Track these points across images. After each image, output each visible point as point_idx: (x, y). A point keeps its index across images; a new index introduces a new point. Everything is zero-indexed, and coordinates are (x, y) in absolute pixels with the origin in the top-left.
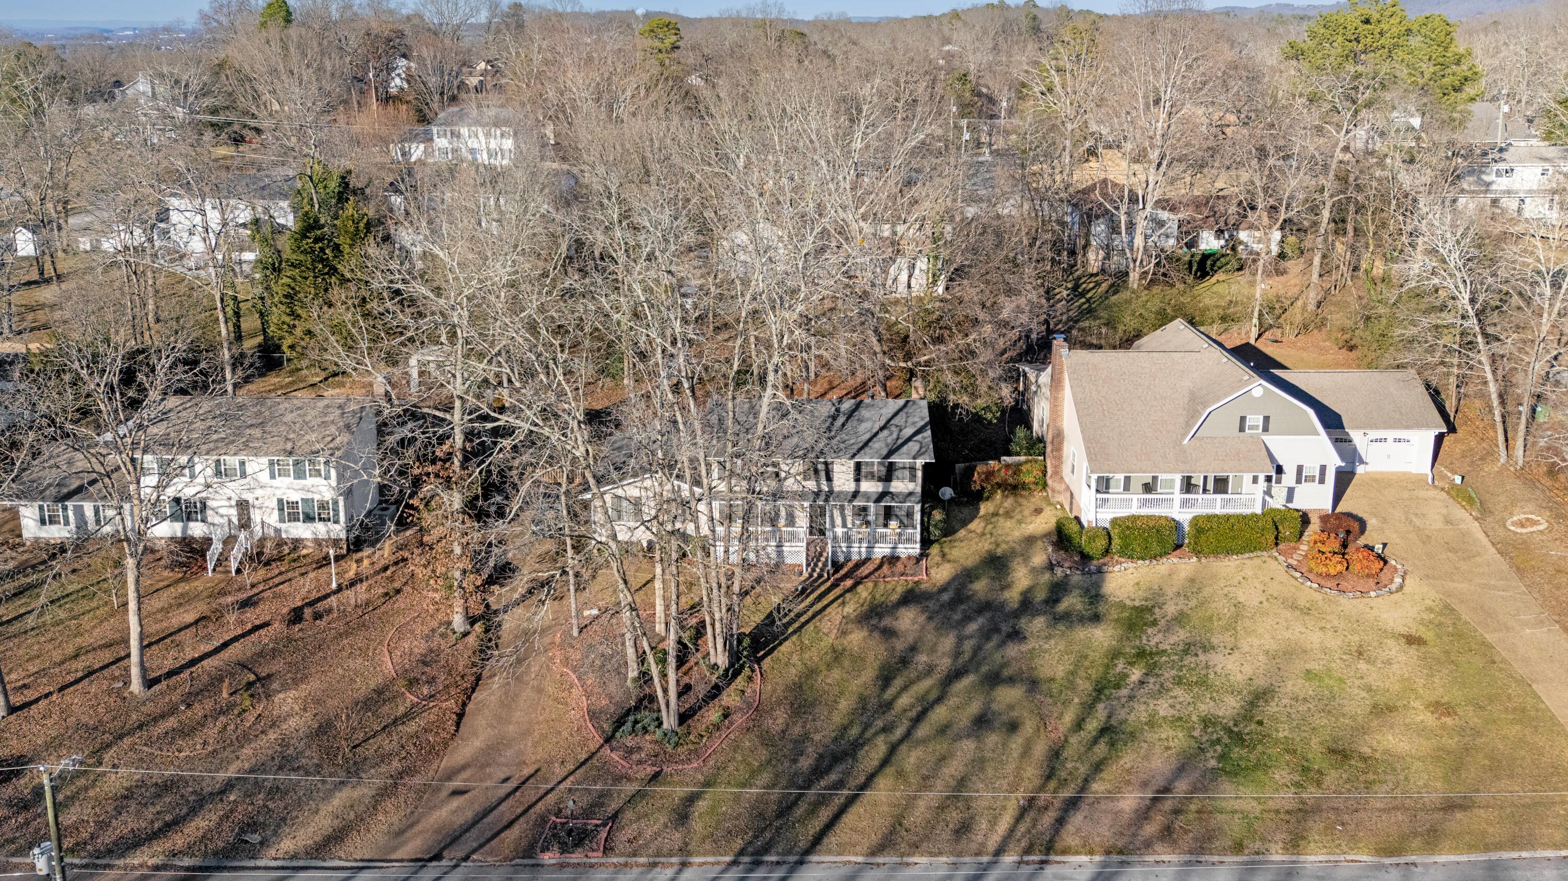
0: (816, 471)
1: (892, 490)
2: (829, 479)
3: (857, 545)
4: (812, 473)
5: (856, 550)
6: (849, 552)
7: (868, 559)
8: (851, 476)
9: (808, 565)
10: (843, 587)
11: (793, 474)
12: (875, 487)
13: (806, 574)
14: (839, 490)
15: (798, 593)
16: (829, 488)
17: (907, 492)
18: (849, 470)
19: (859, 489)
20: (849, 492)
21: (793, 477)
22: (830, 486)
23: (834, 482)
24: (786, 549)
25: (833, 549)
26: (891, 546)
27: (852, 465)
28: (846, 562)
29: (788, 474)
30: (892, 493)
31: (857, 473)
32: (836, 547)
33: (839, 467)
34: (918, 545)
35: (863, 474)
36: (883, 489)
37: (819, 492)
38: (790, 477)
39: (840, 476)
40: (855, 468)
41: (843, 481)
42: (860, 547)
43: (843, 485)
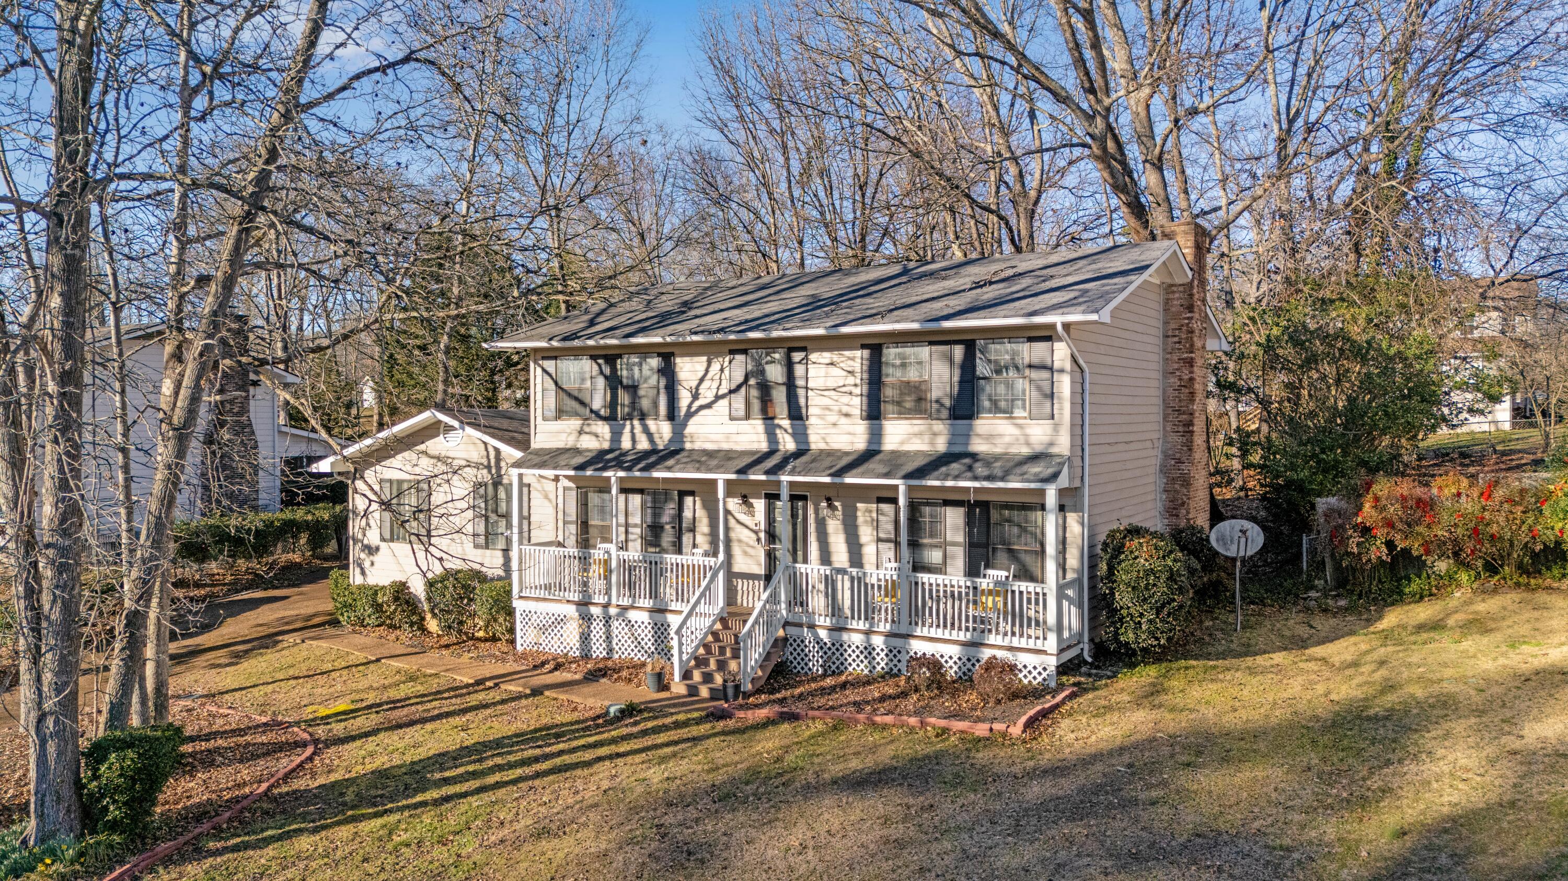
0: (765, 389)
1: (978, 446)
2: (797, 414)
3: (859, 624)
4: (752, 392)
5: (858, 639)
6: (838, 647)
7: (893, 675)
8: (856, 404)
10: (731, 723)
11: (707, 395)
12: (927, 438)
13: (678, 688)
14: (822, 446)
15: (603, 720)
16: (797, 442)
17: (1025, 451)
18: (851, 380)
19: (880, 443)
20: (847, 454)
21: (709, 406)
22: (800, 435)
23: (812, 420)
24: (674, 621)
25: (792, 631)
26: (962, 636)
27: (857, 366)
28: (824, 676)
29: (695, 396)
30: (974, 456)
31: (870, 389)
32: (800, 625)
33: (822, 370)
34: (1051, 643)
35: (889, 392)
36: (950, 443)
37: (771, 453)
38: (702, 407)
39: (826, 401)
40: (865, 376)
41: (833, 418)
42: (868, 633)
43: (833, 431)
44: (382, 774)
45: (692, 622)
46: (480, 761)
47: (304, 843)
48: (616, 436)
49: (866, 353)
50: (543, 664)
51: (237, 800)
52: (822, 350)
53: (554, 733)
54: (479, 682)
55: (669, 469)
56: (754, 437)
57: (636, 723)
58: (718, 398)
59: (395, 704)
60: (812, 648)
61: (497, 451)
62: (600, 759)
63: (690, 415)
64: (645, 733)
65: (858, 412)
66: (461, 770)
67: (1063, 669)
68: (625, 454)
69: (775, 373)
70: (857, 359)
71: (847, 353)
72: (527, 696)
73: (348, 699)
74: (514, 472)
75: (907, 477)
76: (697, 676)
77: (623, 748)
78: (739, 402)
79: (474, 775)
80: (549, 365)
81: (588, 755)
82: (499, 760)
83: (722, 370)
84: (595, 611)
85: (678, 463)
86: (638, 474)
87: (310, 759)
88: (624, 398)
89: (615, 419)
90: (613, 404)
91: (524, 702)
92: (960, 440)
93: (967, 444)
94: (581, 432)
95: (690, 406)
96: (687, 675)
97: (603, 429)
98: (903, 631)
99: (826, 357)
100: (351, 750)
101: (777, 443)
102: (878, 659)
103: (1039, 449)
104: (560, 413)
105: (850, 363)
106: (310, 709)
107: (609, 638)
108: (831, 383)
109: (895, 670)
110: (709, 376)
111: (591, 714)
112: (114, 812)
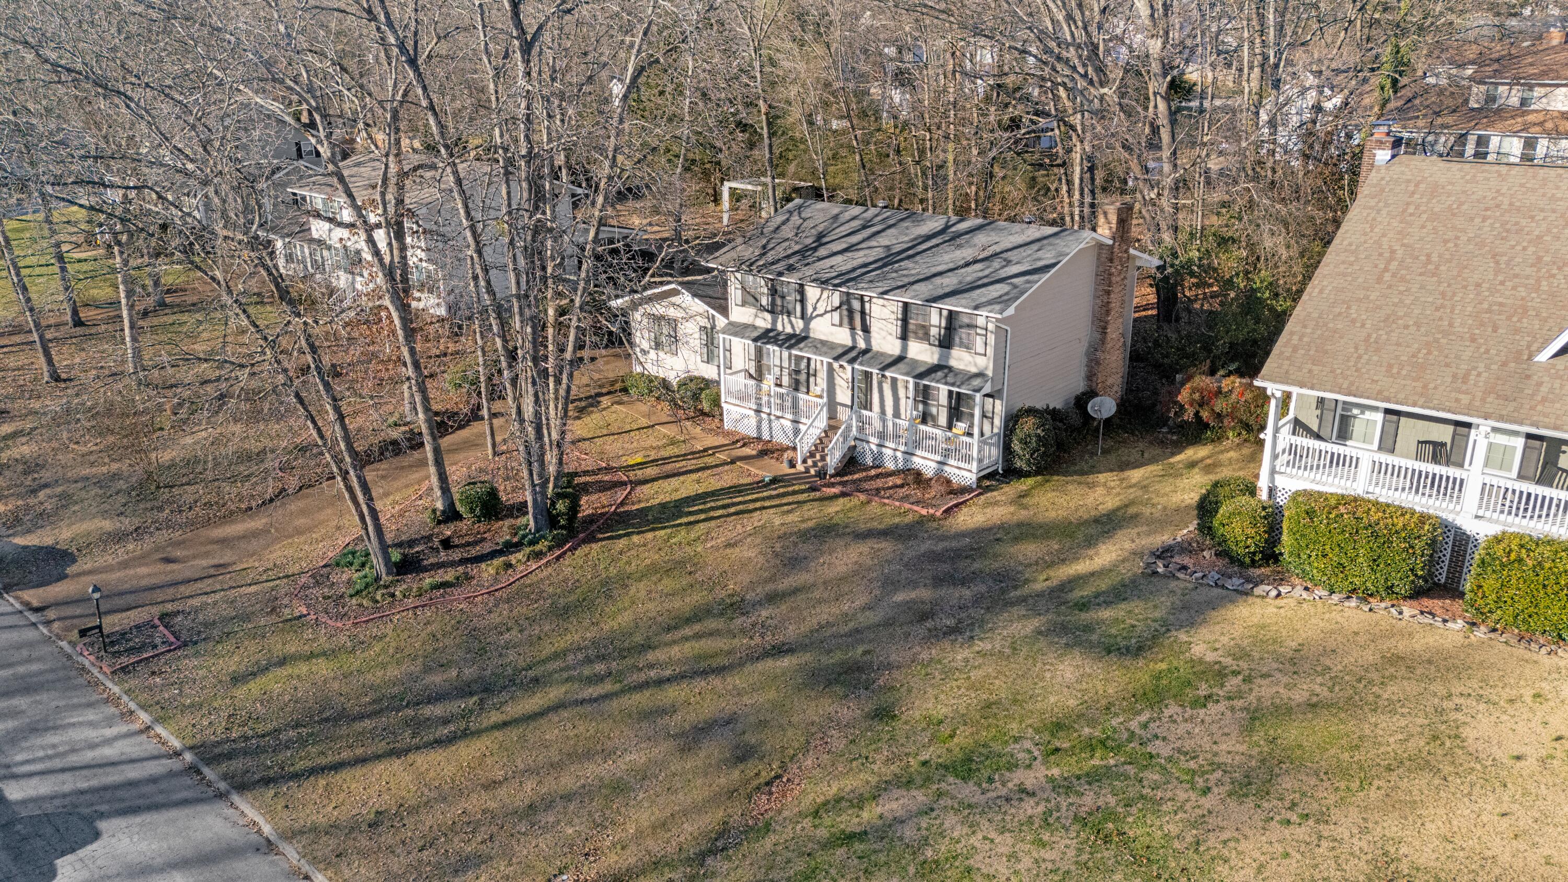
3: (892, 445)
5: (890, 452)
6: (881, 455)
8: (896, 330)
10: (818, 494)
11: (820, 310)
12: (928, 355)
13: (800, 467)
14: (878, 349)
15: (760, 485)
16: (866, 344)
17: (974, 370)
18: (893, 317)
19: (906, 353)
20: (891, 356)
21: (821, 315)
22: (868, 340)
23: (873, 334)
24: (803, 428)
25: (858, 443)
26: (938, 458)
27: (895, 309)
28: (872, 467)
29: (815, 309)
30: (950, 369)
31: (903, 324)
32: (863, 441)
33: (879, 308)
34: (974, 466)
35: (911, 327)
36: (939, 359)
37: (853, 348)
38: (818, 316)
39: (880, 325)
40: (901, 316)
41: (884, 334)
42: (895, 450)
43: (884, 341)
44: (663, 506)
45: (811, 431)
46: (704, 503)
47: (636, 539)
48: (774, 322)
49: (900, 305)
50: (738, 441)
51: (603, 514)
53: (737, 490)
54: (705, 450)
55: (801, 350)
56: (845, 338)
57: (776, 489)
58: (826, 312)
59: (666, 460)
60: (867, 453)
61: (713, 316)
62: (756, 509)
63: (812, 318)
64: (778, 496)
65: (896, 334)
66: (696, 508)
67: (980, 480)
68: (779, 334)
69: (855, 303)
72: (727, 464)
73: (641, 454)
74: (721, 336)
75: (915, 377)
76: (810, 462)
77: (767, 504)
78: (836, 315)
79: (702, 511)
81: (751, 506)
82: (713, 504)
83: (828, 297)
84: (764, 416)
85: (806, 346)
87: (630, 493)
88: (778, 302)
89: (774, 313)
90: (773, 303)
91: (726, 468)
92: (944, 359)
93: (948, 362)
94: (756, 316)
95: (812, 314)
96: (804, 461)
97: (768, 316)
98: (911, 452)
99: (881, 301)
100: (646, 489)
101: (856, 343)
102: (899, 463)
103: (978, 370)
104: (744, 304)
105: (893, 307)
106: (624, 459)
107: (771, 428)
108: (883, 317)
109: (906, 471)
110: (822, 299)
111: (757, 479)
112: (562, 522)
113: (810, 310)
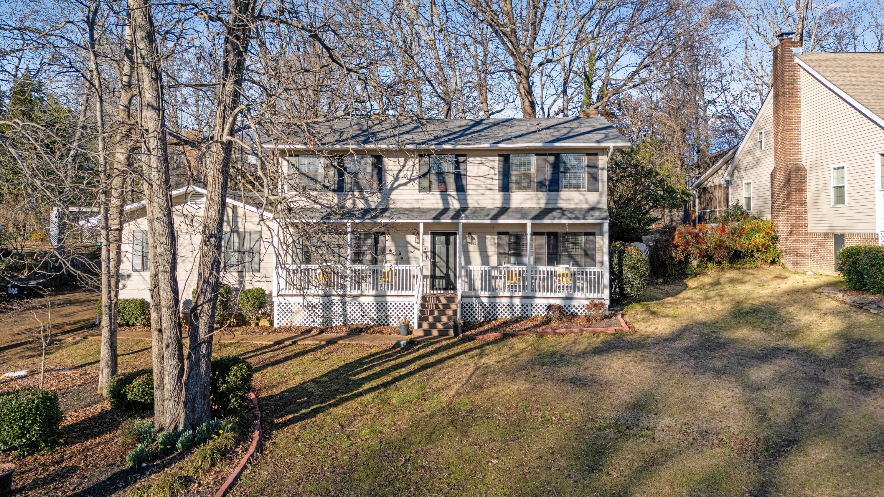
0: (441, 176)
1: (562, 204)
2: (461, 188)
3: (507, 294)
4: (433, 177)
5: (505, 301)
6: (493, 306)
7: (524, 317)
8: (496, 184)
9: (422, 319)
11: (404, 178)
12: (535, 201)
14: (476, 205)
15: (400, 349)
16: (460, 204)
17: (585, 206)
18: (492, 172)
19: (509, 204)
20: (493, 209)
21: (405, 184)
22: (463, 200)
23: (469, 192)
25: (466, 300)
27: (496, 164)
29: (396, 179)
30: (563, 209)
31: (504, 177)
32: (472, 297)
33: (476, 167)
34: (606, 293)
35: (513, 178)
36: (547, 203)
38: (401, 185)
39: (477, 182)
40: (501, 170)
41: (482, 191)
42: (511, 297)
43: (482, 197)
48: (342, 200)
49: (502, 158)
52: (475, 156)
53: (381, 356)
55: (388, 218)
56: (435, 201)
58: (411, 180)
60: (478, 308)
63: (392, 189)
65: (497, 188)
69: (448, 167)
70: (496, 162)
71: (490, 158)
72: (327, 345)
75: (530, 219)
78: (423, 182)
80: (293, 159)
83: (414, 166)
84: (335, 299)
85: (390, 214)
86: (368, 221)
88: (348, 179)
89: (342, 191)
90: (340, 183)
91: (332, 347)
92: (552, 201)
93: (556, 204)
95: (392, 185)
97: (334, 196)
98: (530, 295)
99: (478, 160)
101: (449, 204)
102: (515, 310)
103: (592, 205)
105: (493, 163)
107: (344, 314)
108: (480, 173)
109: (525, 315)
110: (406, 168)
111: (385, 347)
113: (389, 179)
